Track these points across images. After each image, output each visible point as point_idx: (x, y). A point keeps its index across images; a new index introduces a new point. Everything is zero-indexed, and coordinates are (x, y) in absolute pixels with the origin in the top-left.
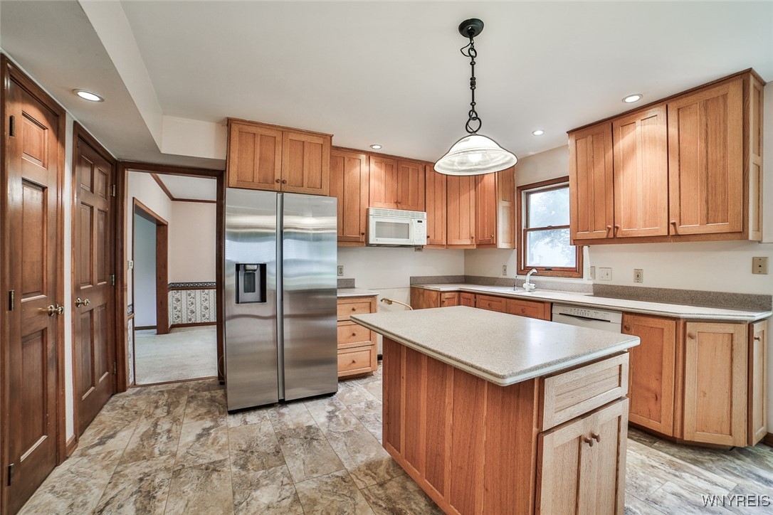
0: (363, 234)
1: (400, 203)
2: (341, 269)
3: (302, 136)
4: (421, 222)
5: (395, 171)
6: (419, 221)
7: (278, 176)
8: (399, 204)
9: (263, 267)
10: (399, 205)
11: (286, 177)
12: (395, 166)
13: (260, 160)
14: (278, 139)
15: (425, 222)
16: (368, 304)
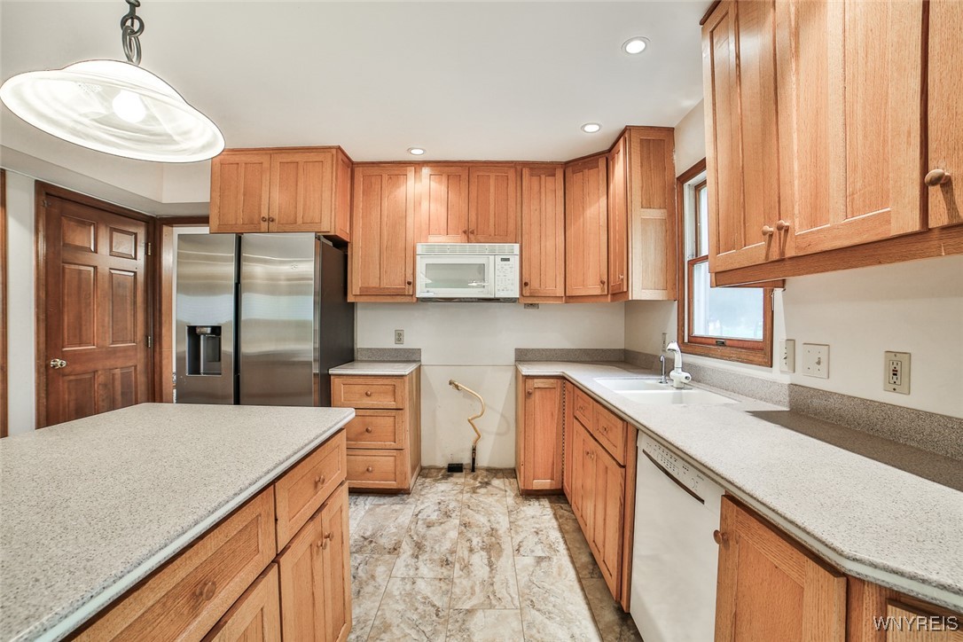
0: (409, 283)
1: (472, 233)
2: (400, 335)
3: (297, 155)
4: (508, 260)
5: (464, 184)
6: (503, 260)
7: (265, 214)
8: (470, 234)
9: (216, 330)
10: (471, 236)
11: (275, 214)
12: (464, 176)
13: (244, 195)
14: (266, 165)
15: (515, 261)
16: (391, 388)
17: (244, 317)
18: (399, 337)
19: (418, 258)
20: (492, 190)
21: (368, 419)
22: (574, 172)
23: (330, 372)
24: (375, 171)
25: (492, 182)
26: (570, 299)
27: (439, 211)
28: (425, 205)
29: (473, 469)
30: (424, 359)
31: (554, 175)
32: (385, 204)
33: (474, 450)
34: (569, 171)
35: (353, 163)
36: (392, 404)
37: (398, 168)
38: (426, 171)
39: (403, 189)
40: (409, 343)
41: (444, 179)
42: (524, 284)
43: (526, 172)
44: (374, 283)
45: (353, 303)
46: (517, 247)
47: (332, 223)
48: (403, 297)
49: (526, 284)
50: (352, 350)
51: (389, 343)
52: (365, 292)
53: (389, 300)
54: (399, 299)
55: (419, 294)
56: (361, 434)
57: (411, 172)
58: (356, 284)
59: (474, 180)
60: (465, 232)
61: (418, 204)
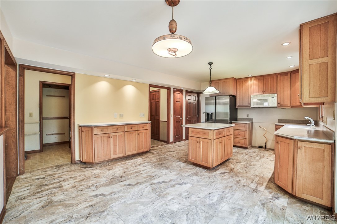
17: (216, 111)
18: (248, 116)
19: (251, 98)
20: (270, 81)
21: (239, 132)
22: (293, 74)
23: (232, 122)
24: (241, 80)
25: (269, 79)
26: (292, 107)
27: (256, 87)
28: (253, 86)
29: (265, 148)
30: (254, 121)
31: (287, 75)
32: (244, 87)
33: (266, 143)
34: (292, 74)
35: (236, 79)
36: (244, 129)
37: (246, 79)
38: (253, 79)
39: (247, 84)
40: (250, 117)
41: (257, 80)
42: (278, 103)
43: (279, 76)
44: (241, 104)
45: (237, 108)
46: (276, 95)
47: (232, 93)
48: (248, 107)
49: (279, 103)
50: (237, 118)
51: (246, 117)
52: (239, 106)
53: (245, 107)
54: (247, 107)
55: (251, 106)
56: (238, 135)
57: (249, 79)
58: (237, 104)
59: (265, 79)
60: (262, 92)
61: (251, 86)
